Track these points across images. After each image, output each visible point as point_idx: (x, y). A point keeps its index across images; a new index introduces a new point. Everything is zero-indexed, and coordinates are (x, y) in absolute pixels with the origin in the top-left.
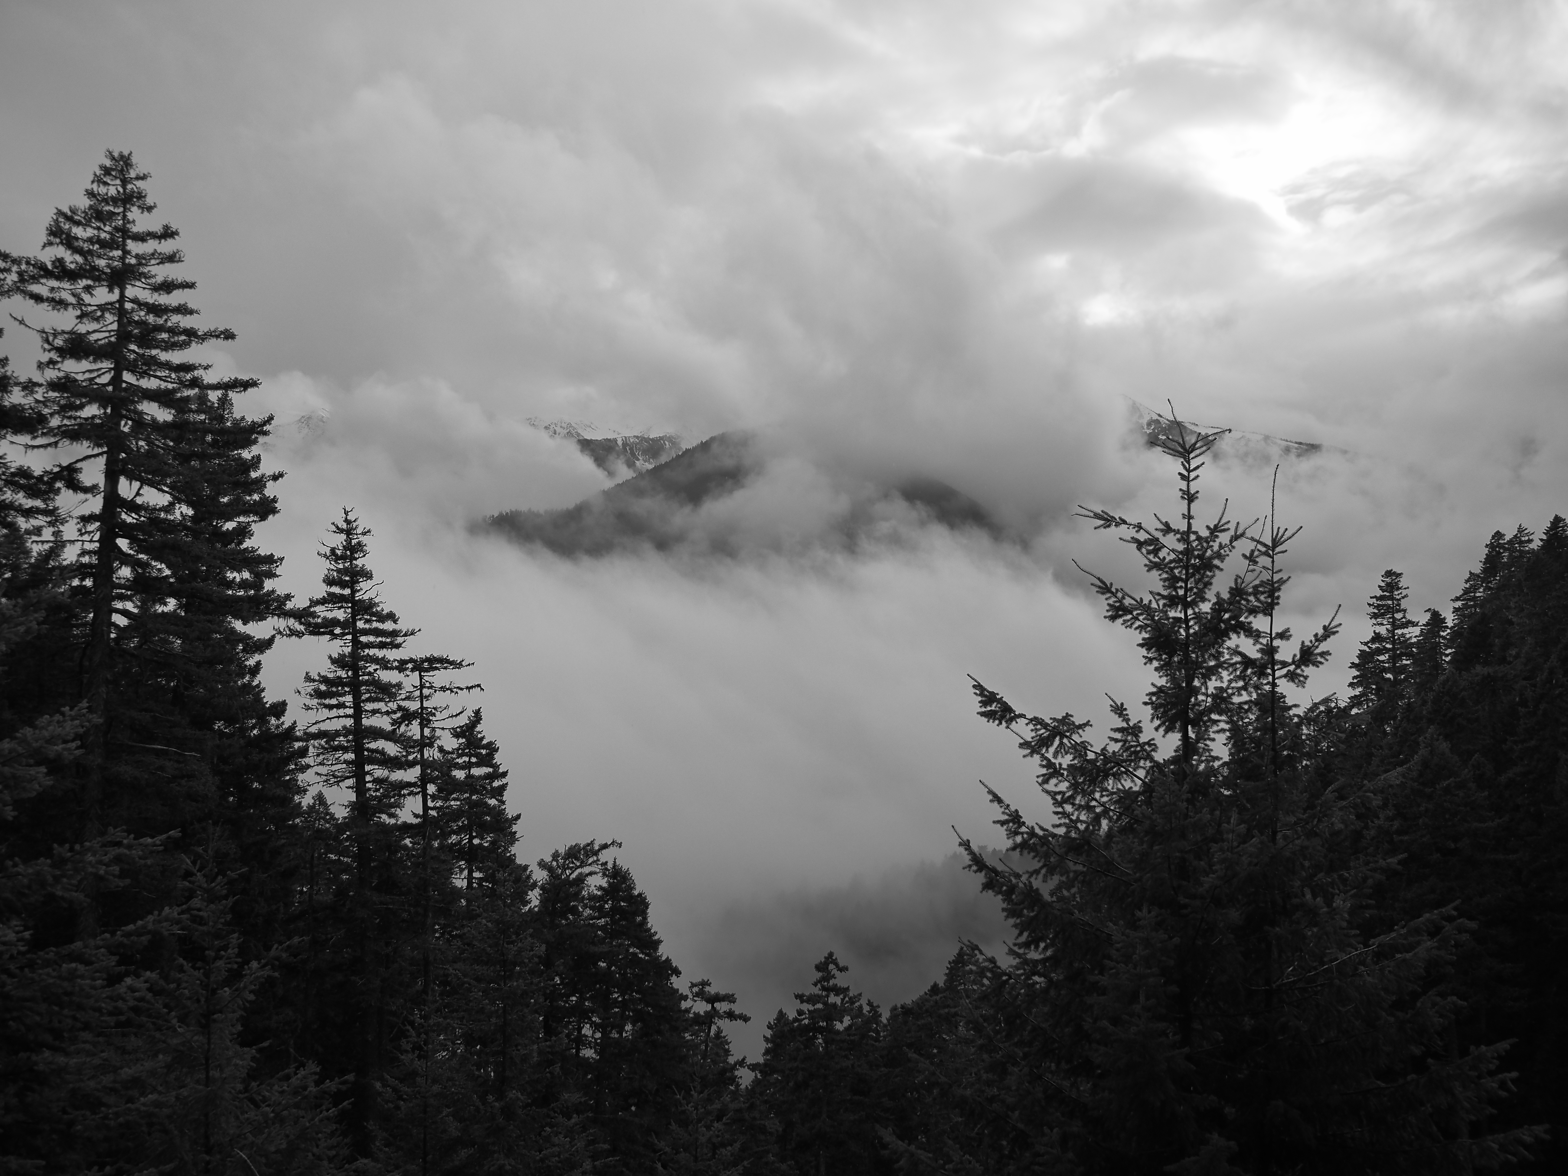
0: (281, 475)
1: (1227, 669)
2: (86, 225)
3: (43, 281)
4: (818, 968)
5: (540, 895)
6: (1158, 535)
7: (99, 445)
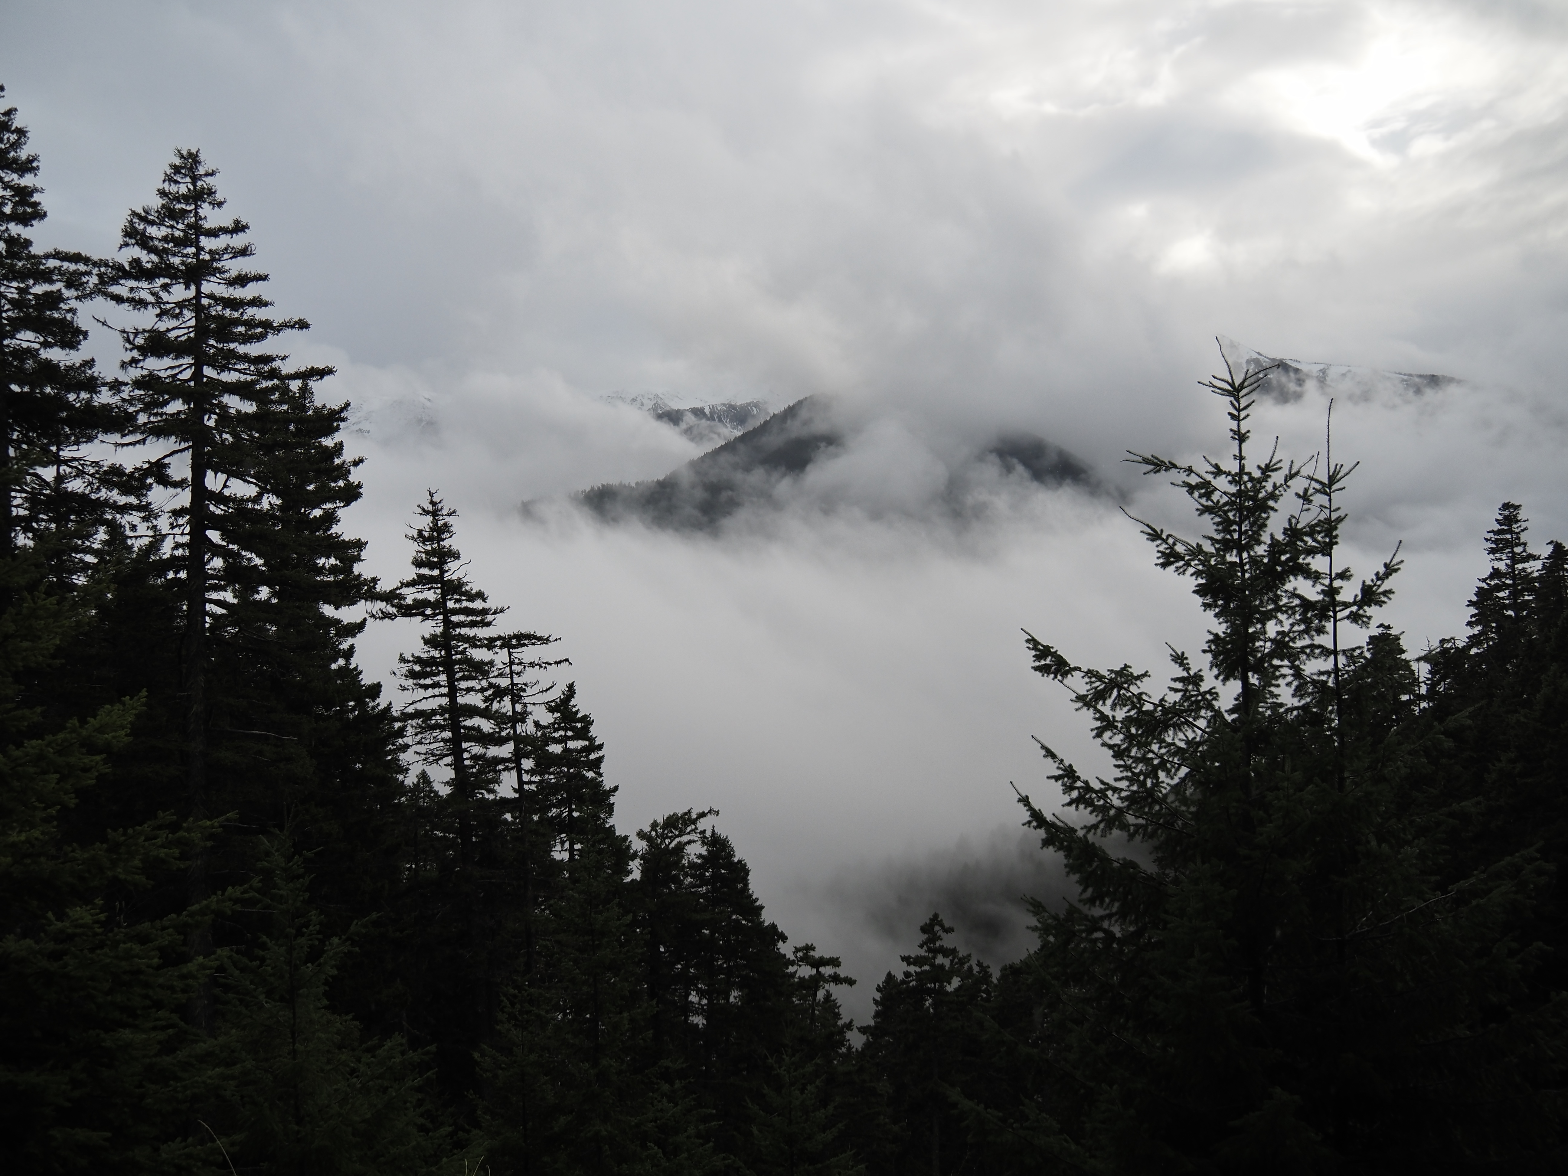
0: (361, 461)
1: (1286, 612)
2: (160, 224)
3: (122, 282)
4: (924, 930)
5: (640, 864)
6: (1209, 477)
7: (186, 440)
